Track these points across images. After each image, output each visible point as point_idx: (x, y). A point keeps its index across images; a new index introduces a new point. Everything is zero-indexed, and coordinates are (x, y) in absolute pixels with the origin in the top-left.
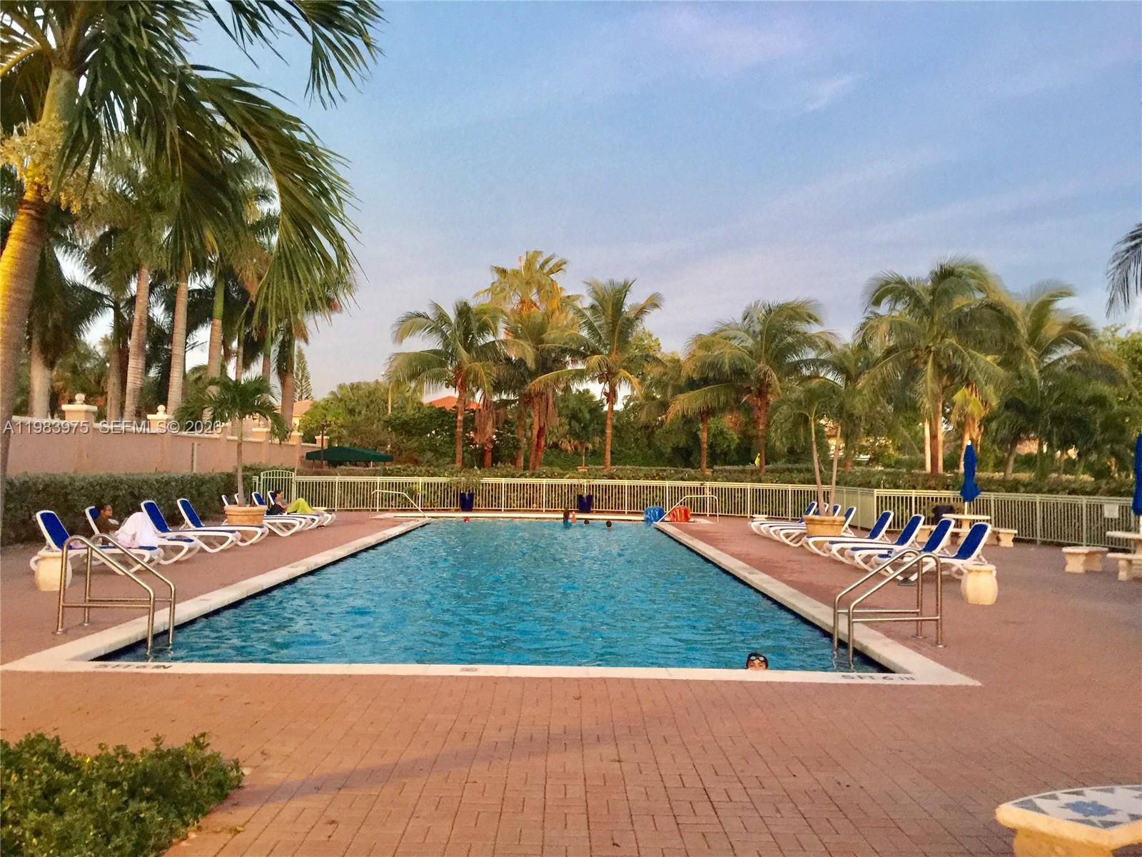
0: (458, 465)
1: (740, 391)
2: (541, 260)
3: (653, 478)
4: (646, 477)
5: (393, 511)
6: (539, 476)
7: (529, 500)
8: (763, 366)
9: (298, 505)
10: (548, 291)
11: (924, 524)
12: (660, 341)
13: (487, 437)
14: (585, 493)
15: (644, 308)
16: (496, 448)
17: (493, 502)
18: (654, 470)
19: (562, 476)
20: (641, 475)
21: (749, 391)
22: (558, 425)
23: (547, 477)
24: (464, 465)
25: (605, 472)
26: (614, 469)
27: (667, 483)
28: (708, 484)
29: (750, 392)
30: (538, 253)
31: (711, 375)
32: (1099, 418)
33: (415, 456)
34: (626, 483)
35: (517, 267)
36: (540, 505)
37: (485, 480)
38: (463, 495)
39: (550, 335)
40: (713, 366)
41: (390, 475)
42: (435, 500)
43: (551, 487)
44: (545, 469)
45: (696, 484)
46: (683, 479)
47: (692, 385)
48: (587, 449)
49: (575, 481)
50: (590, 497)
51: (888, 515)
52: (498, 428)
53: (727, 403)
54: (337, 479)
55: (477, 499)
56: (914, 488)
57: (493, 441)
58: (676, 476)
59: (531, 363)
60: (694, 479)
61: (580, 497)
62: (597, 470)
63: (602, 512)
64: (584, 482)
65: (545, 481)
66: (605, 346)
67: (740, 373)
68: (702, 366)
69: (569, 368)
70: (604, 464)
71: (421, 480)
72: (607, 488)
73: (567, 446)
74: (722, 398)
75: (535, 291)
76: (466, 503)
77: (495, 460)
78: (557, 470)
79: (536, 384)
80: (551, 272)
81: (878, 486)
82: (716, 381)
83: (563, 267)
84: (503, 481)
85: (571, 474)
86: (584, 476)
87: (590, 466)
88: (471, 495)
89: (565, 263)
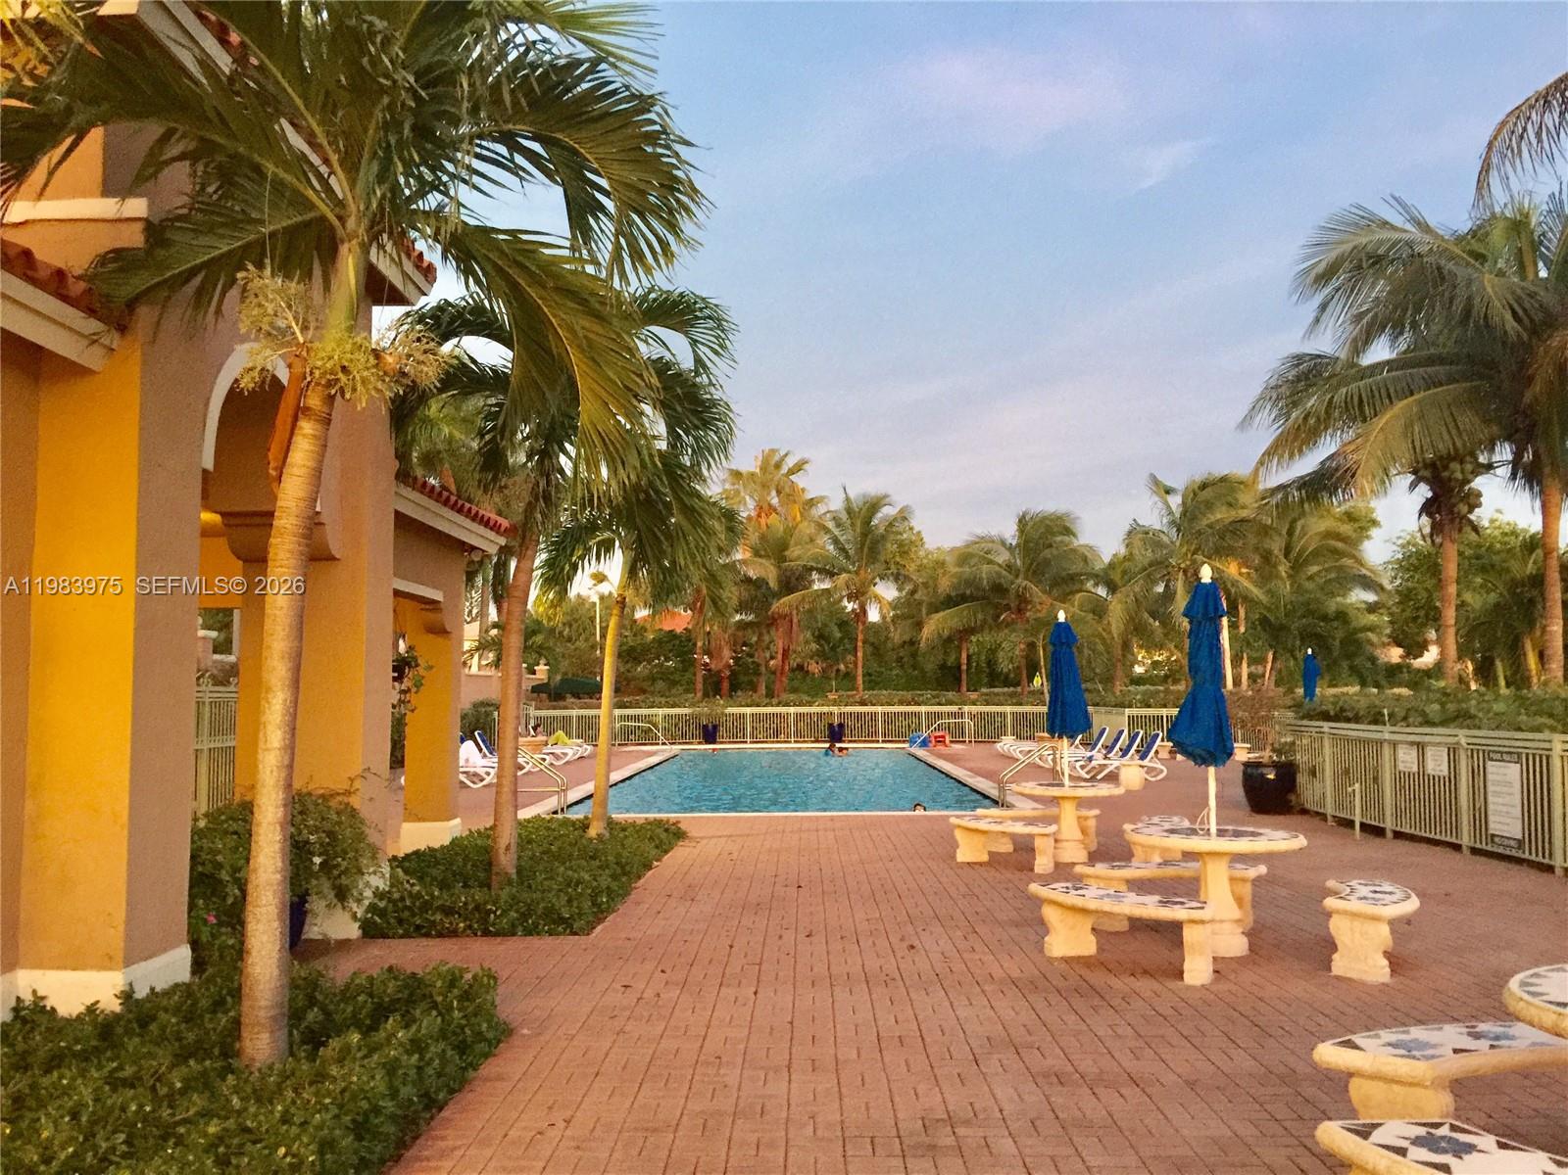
0: (699, 695)
1: (999, 609)
2: (777, 458)
3: (909, 704)
4: (901, 703)
5: (632, 745)
6: (787, 705)
7: (775, 729)
8: (1021, 582)
9: (558, 739)
10: (789, 494)
11: (1163, 740)
12: (923, 535)
13: (724, 661)
14: (836, 722)
15: (895, 519)
16: (734, 674)
17: (738, 733)
18: (908, 695)
19: (810, 704)
20: (896, 700)
21: (1008, 608)
22: (804, 644)
23: (795, 705)
24: (706, 695)
25: (857, 698)
26: (867, 695)
27: (923, 709)
28: (966, 709)
29: (1010, 609)
30: (773, 451)
31: (968, 592)
32: (1340, 634)
33: (645, 685)
34: (879, 709)
35: (752, 470)
36: (788, 736)
37: (730, 710)
38: (705, 727)
39: (794, 552)
40: (969, 583)
41: (626, 707)
42: (676, 732)
43: (799, 716)
44: (792, 697)
45: (954, 709)
46: (939, 704)
47: (950, 602)
48: (838, 670)
49: (825, 709)
50: (841, 726)
51: (1138, 733)
52: (735, 652)
53: (984, 621)
54: (574, 713)
55: (722, 730)
56: (1165, 706)
57: (730, 666)
58: (933, 701)
59: (773, 584)
60: (951, 703)
61: (831, 725)
62: (848, 696)
63: (855, 741)
64: (835, 709)
65: (792, 710)
66: (853, 564)
67: (999, 589)
68: (959, 583)
69: (816, 587)
70: (857, 689)
71: (661, 712)
72: (859, 715)
73: (815, 668)
74: (980, 616)
75: (774, 493)
76: (710, 735)
77: (734, 687)
78: (806, 698)
79: (780, 605)
80: (792, 472)
81: (1130, 706)
82: (972, 598)
83: (806, 466)
84: (748, 710)
85: (820, 701)
86: (835, 703)
87: (841, 693)
88: (715, 727)
89: (806, 462)
